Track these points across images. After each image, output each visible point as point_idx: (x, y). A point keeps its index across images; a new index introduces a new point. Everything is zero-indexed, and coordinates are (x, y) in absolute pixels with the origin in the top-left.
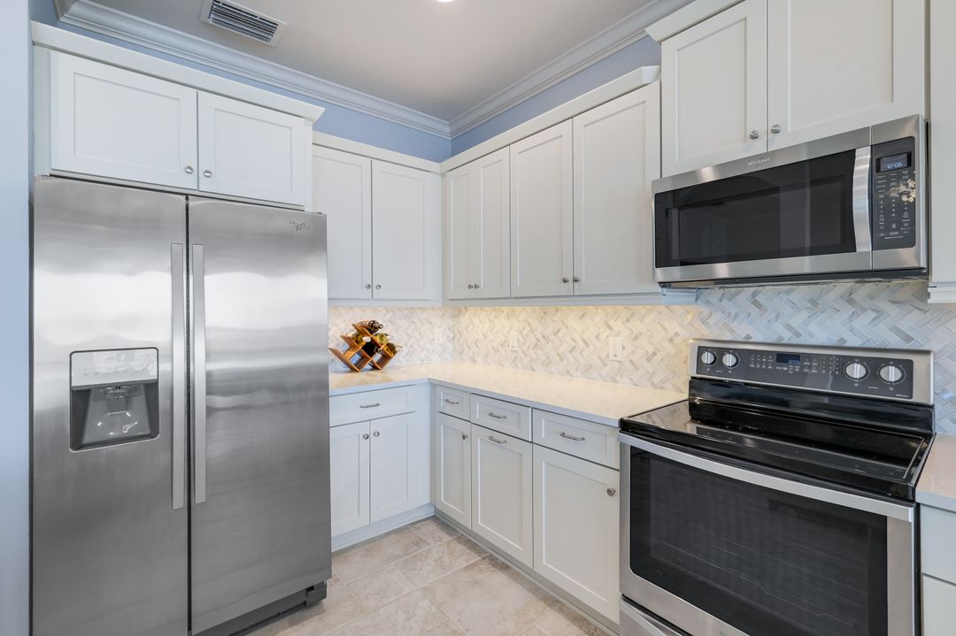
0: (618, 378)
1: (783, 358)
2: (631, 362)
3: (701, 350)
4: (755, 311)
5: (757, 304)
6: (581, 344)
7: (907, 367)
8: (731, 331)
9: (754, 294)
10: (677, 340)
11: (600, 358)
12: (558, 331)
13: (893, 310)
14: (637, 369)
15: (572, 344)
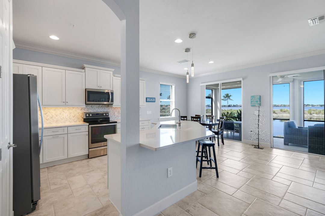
0: (66, 122)
1: (97, 114)
2: (69, 118)
3: (86, 114)
4: (91, 108)
5: (92, 107)
6: (55, 116)
7: (108, 113)
8: (88, 111)
9: (91, 106)
10: (79, 113)
11: (61, 118)
12: (47, 113)
13: (105, 108)
14: (71, 119)
15: (52, 116)
